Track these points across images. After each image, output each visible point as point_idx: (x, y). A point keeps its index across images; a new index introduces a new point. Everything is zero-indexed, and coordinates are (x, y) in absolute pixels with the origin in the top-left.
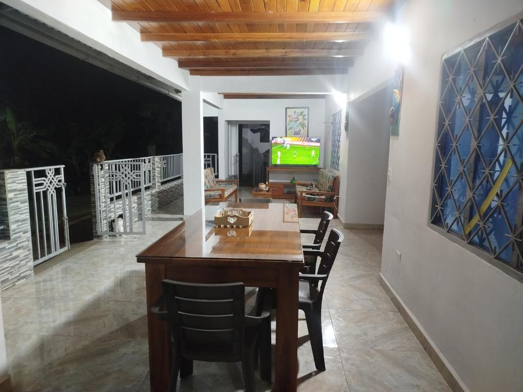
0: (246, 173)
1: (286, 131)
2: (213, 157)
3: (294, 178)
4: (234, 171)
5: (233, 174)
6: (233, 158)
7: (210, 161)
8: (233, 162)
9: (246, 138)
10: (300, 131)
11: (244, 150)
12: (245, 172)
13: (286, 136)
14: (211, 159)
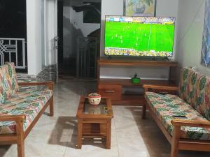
0: (68, 57)
1: (125, 7)
2: (20, 43)
3: (136, 76)
4: (51, 59)
5: (50, 63)
6: (50, 43)
7: (15, 48)
8: (50, 48)
9: (67, 17)
10: (144, 8)
11: (66, 32)
12: (66, 55)
13: (124, 15)
14: (16, 46)
